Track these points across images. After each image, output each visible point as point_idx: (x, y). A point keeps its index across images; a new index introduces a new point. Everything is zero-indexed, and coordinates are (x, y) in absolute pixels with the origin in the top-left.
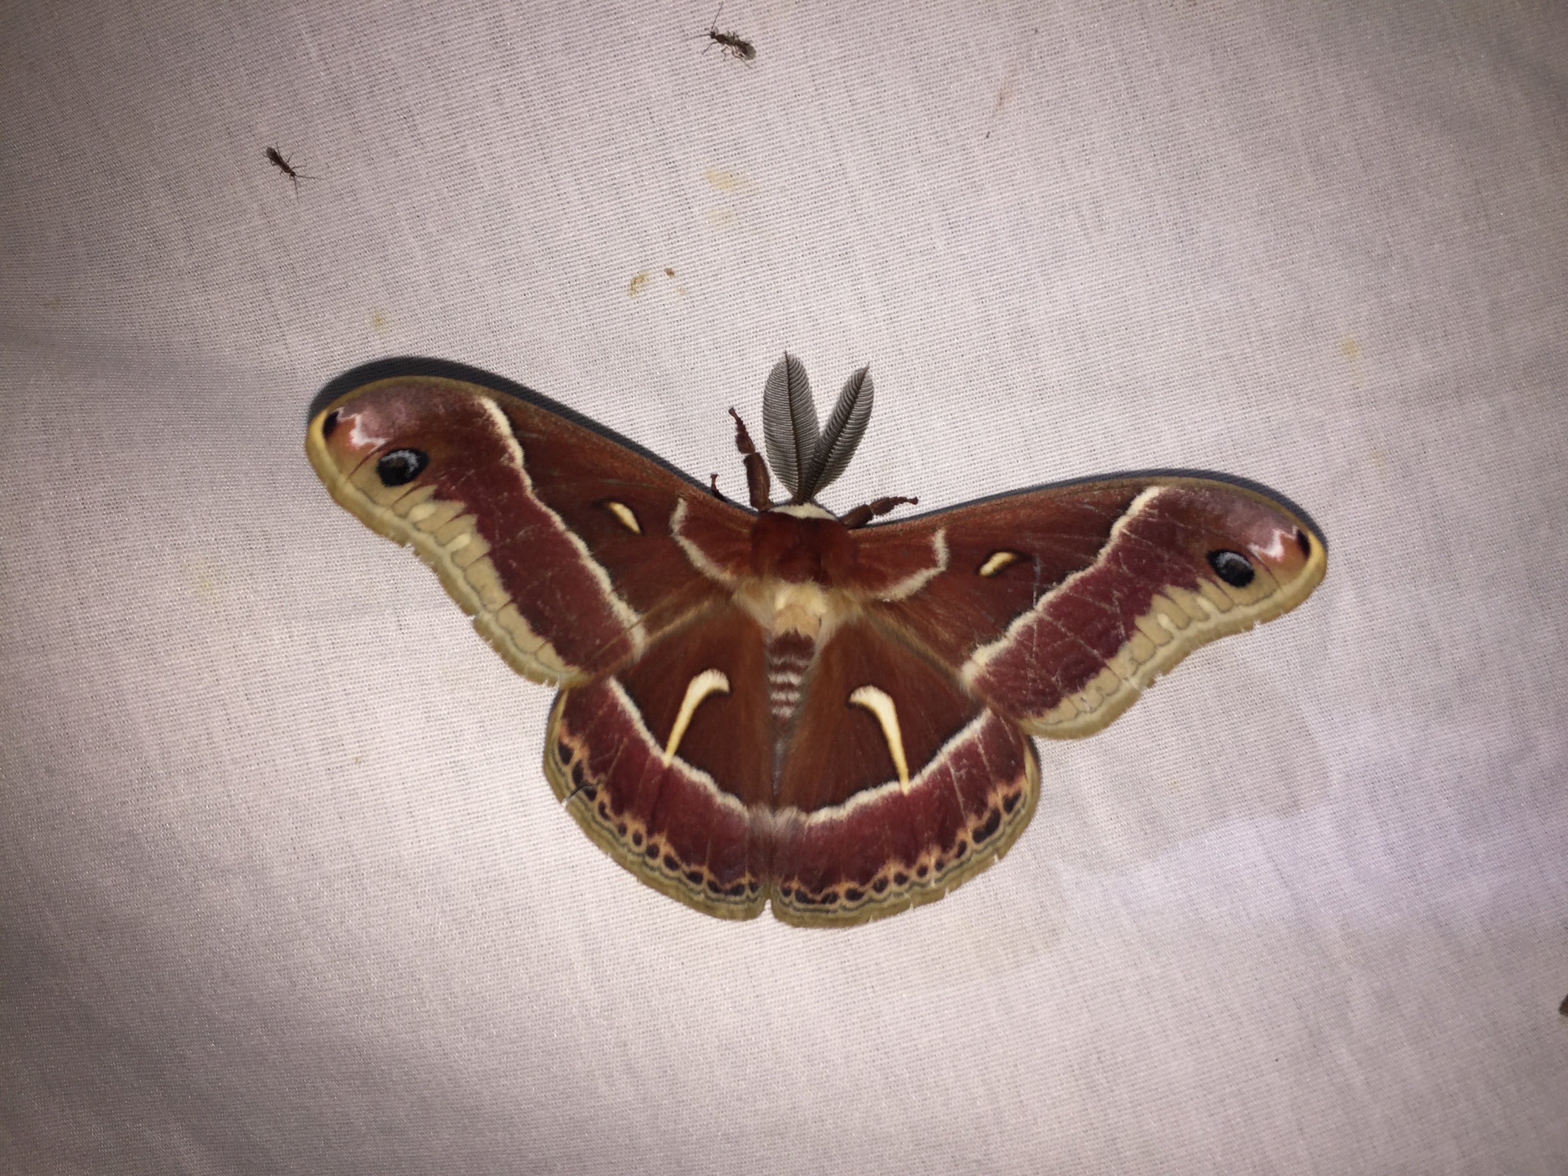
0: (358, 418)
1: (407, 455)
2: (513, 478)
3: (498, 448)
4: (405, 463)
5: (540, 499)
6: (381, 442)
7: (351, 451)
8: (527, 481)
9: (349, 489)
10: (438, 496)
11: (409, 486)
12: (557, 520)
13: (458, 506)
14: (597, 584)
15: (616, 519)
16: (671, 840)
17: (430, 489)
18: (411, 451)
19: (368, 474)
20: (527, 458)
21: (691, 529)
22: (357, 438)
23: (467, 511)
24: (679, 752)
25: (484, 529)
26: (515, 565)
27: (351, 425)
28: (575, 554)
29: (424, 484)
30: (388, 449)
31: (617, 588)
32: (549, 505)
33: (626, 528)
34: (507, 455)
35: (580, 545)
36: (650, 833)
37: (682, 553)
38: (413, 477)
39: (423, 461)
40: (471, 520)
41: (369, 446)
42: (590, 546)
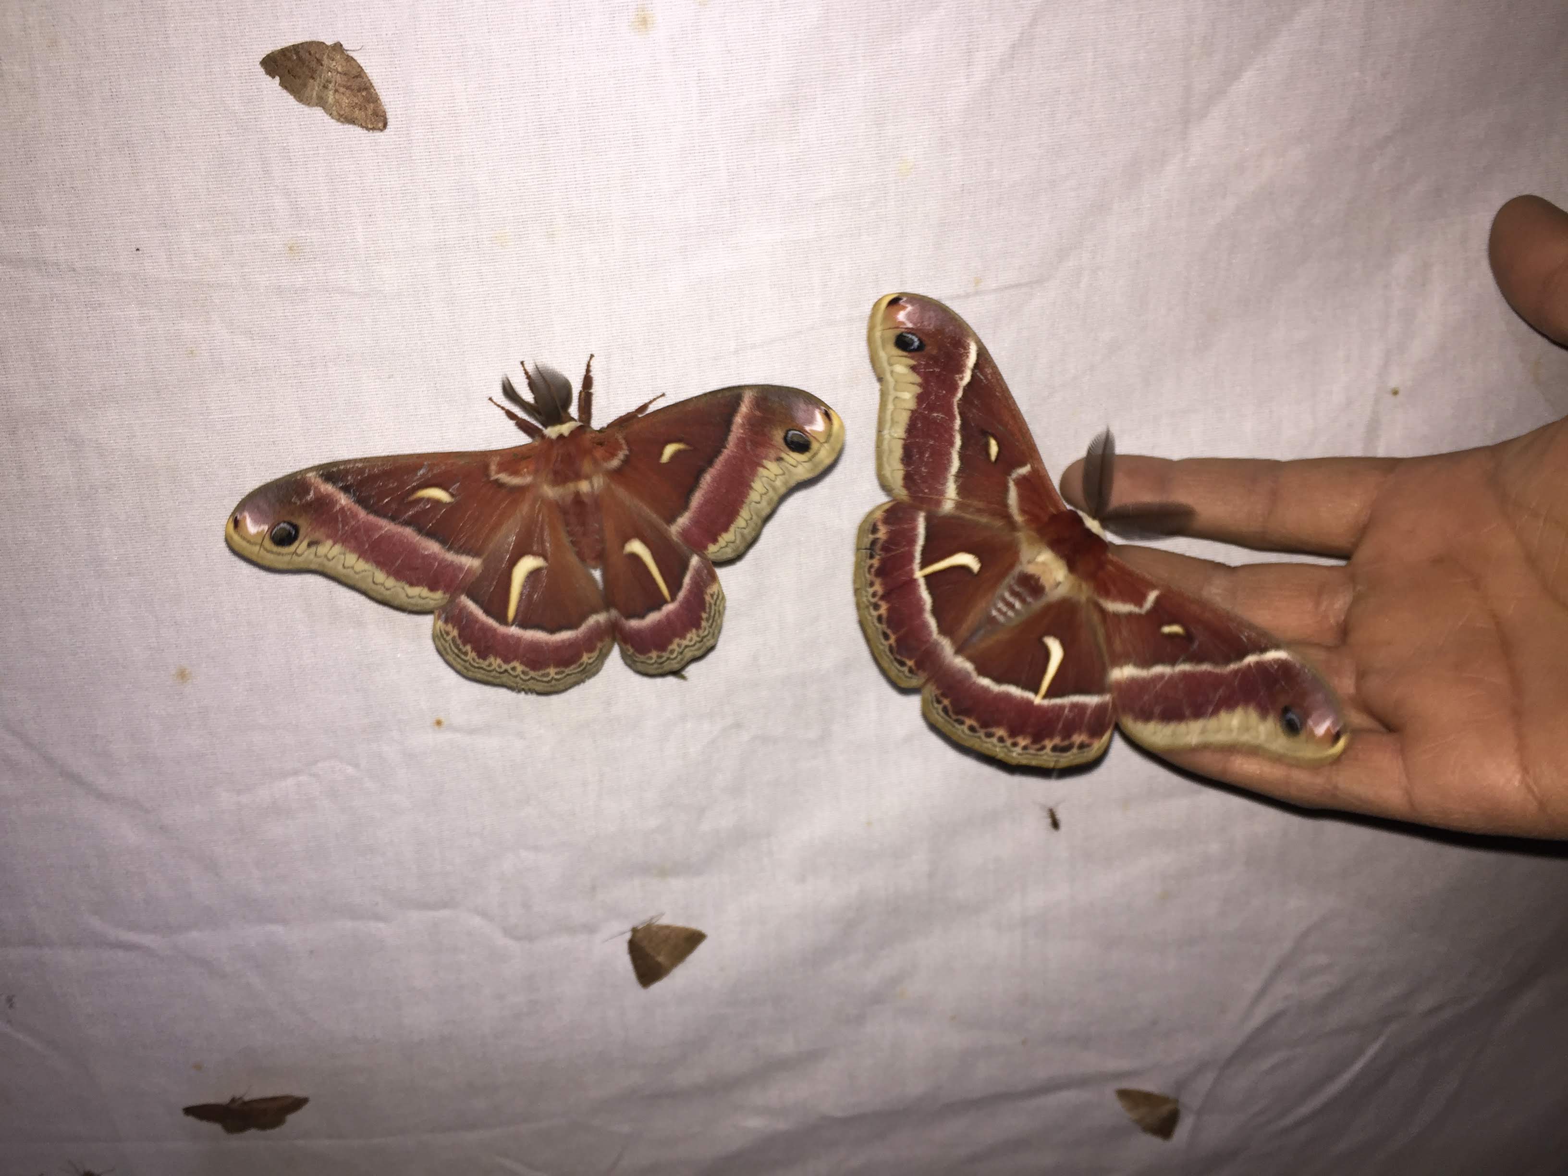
5: (958, 408)
15: (987, 446)
16: (889, 610)
20: (969, 384)
24: (927, 577)
32: (960, 413)
33: (988, 454)
36: (883, 598)
42: (963, 447)
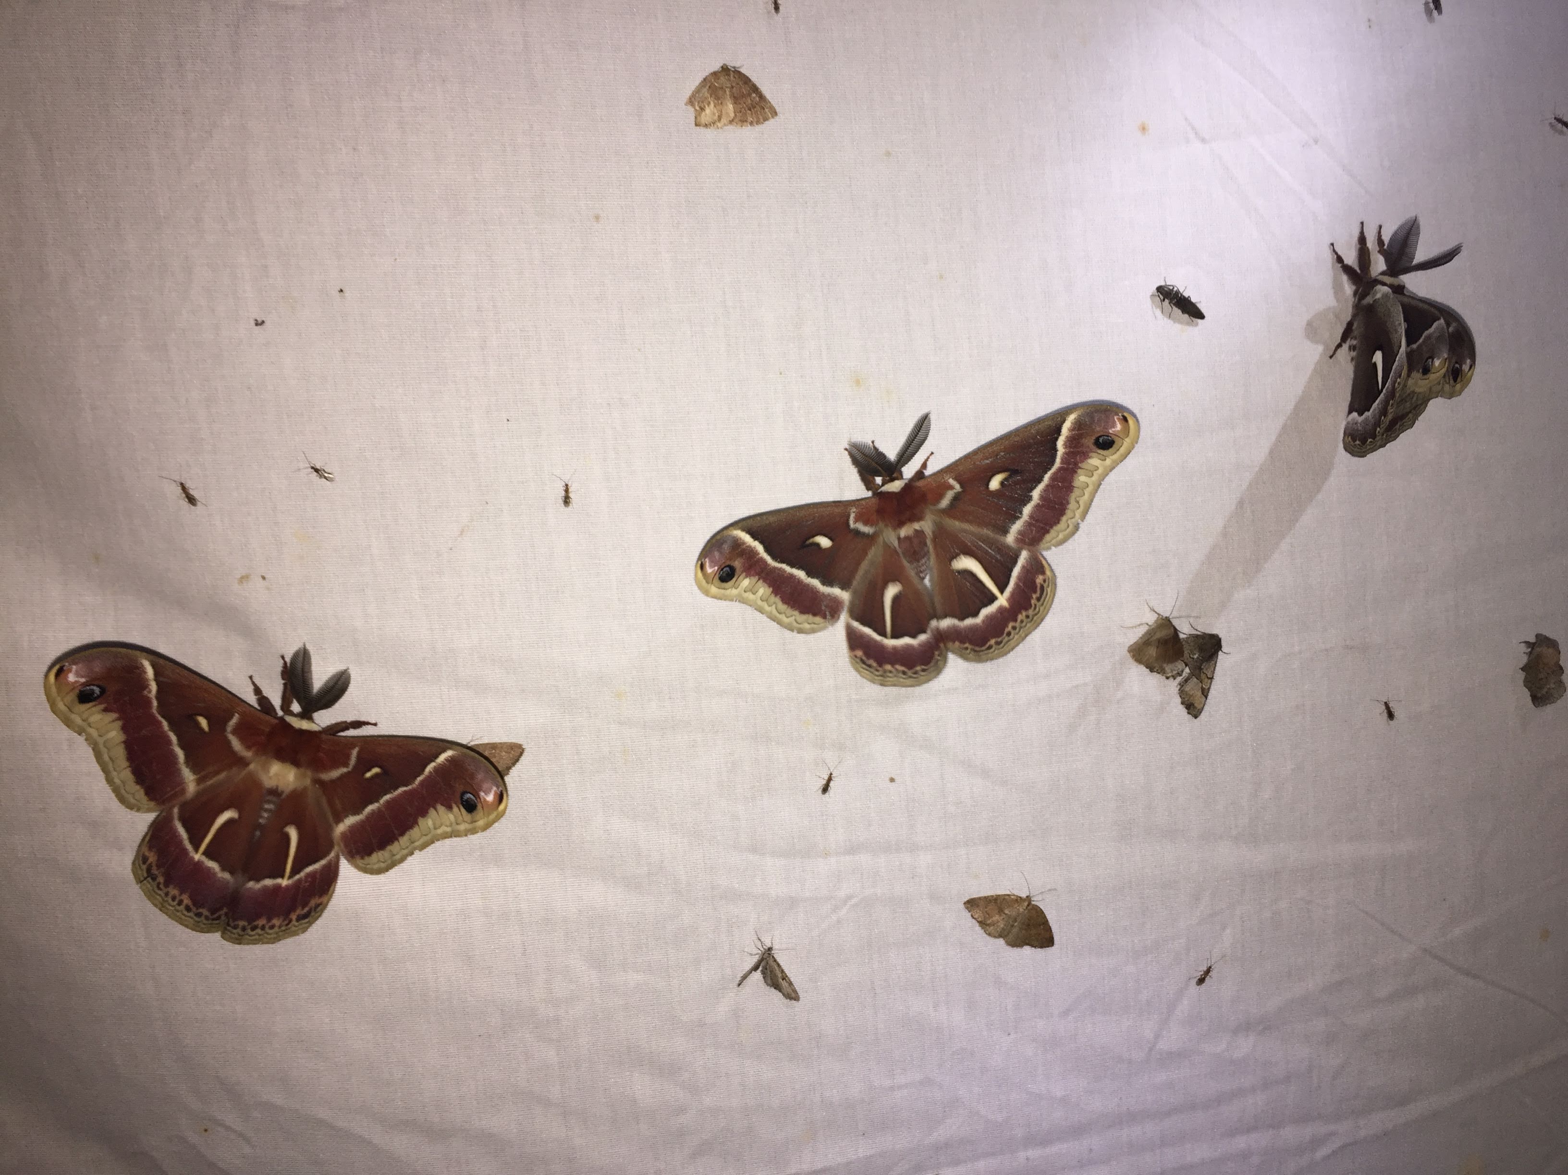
0: (74, 667)
1: (95, 688)
2: (148, 702)
3: (143, 685)
4: (93, 691)
6: (83, 680)
7: (68, 683)
8: (155, 703)
9: (61, 706)
10: (106, 710)
11: (91, 704)
12: (165, 724)
13: (114, 715)
14: (177, 759)
17: (102, 706)
18: (98, 686)
19: (72, 697)
21: (236, 731)
22: (72, 678)
23: (118, 719)
25: (124, 729)
26: (136, 747)
27: (70, 671)
28: (169, 742)
29: (100, 704)
30: (84, 685)
31: (187, 762)
34: (147, 690)
35: (174, 738)
37: (228, 743)
38: (95, 699)
39: (103, 691)
40: (119, 724)
41: (76, 682)
